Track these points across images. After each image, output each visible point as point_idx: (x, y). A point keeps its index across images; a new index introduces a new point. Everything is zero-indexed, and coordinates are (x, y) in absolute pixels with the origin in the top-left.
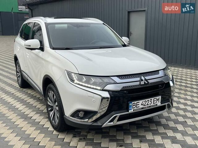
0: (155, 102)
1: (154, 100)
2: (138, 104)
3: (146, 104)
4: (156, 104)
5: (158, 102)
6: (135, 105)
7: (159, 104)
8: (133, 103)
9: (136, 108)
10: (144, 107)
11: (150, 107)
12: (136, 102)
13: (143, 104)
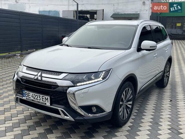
0: (44, 100)
1: (43, 98)
2: (29, 94)
3: (36, 98)
4: (45, 102)
5: (47, 101)
6: (27, 94)
7: (48, 104)
8: (25, 91)
9: (28, 97)
10: (34, 99)
11: (39, 102)
12: (28, 92)
13: (33, 97)
